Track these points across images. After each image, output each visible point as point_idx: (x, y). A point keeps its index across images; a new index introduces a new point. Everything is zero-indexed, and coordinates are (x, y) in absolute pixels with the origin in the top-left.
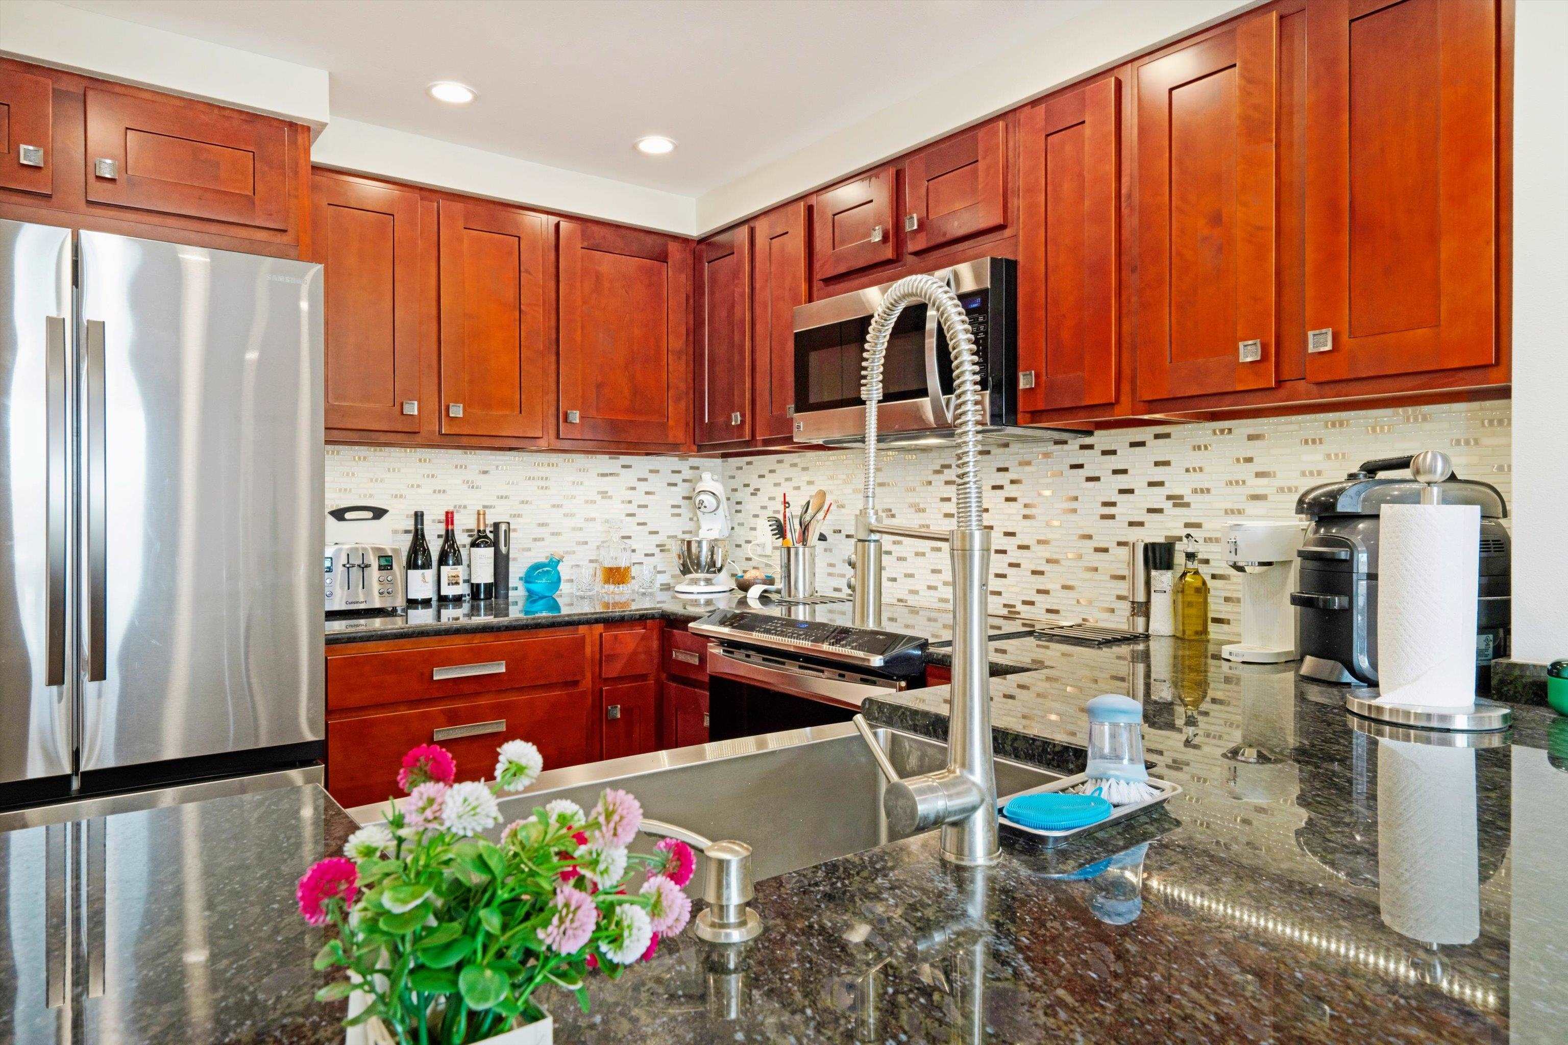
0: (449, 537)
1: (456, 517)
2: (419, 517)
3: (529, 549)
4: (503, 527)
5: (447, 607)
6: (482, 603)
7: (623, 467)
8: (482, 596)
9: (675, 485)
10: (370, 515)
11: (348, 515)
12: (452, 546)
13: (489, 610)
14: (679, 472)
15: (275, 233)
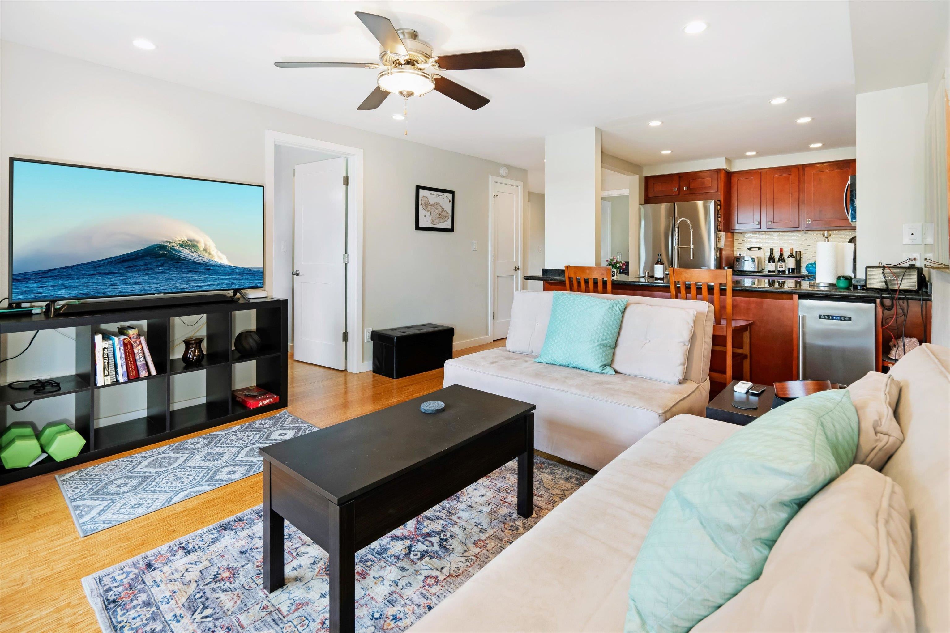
0: (781, 255)
1: (784, 249)
2: (772, 250)
4: (798, 252)
8: (791, 272)
10: (757, 249)
11: (752, 249)
12: (781, 258)
15: (716, 192)
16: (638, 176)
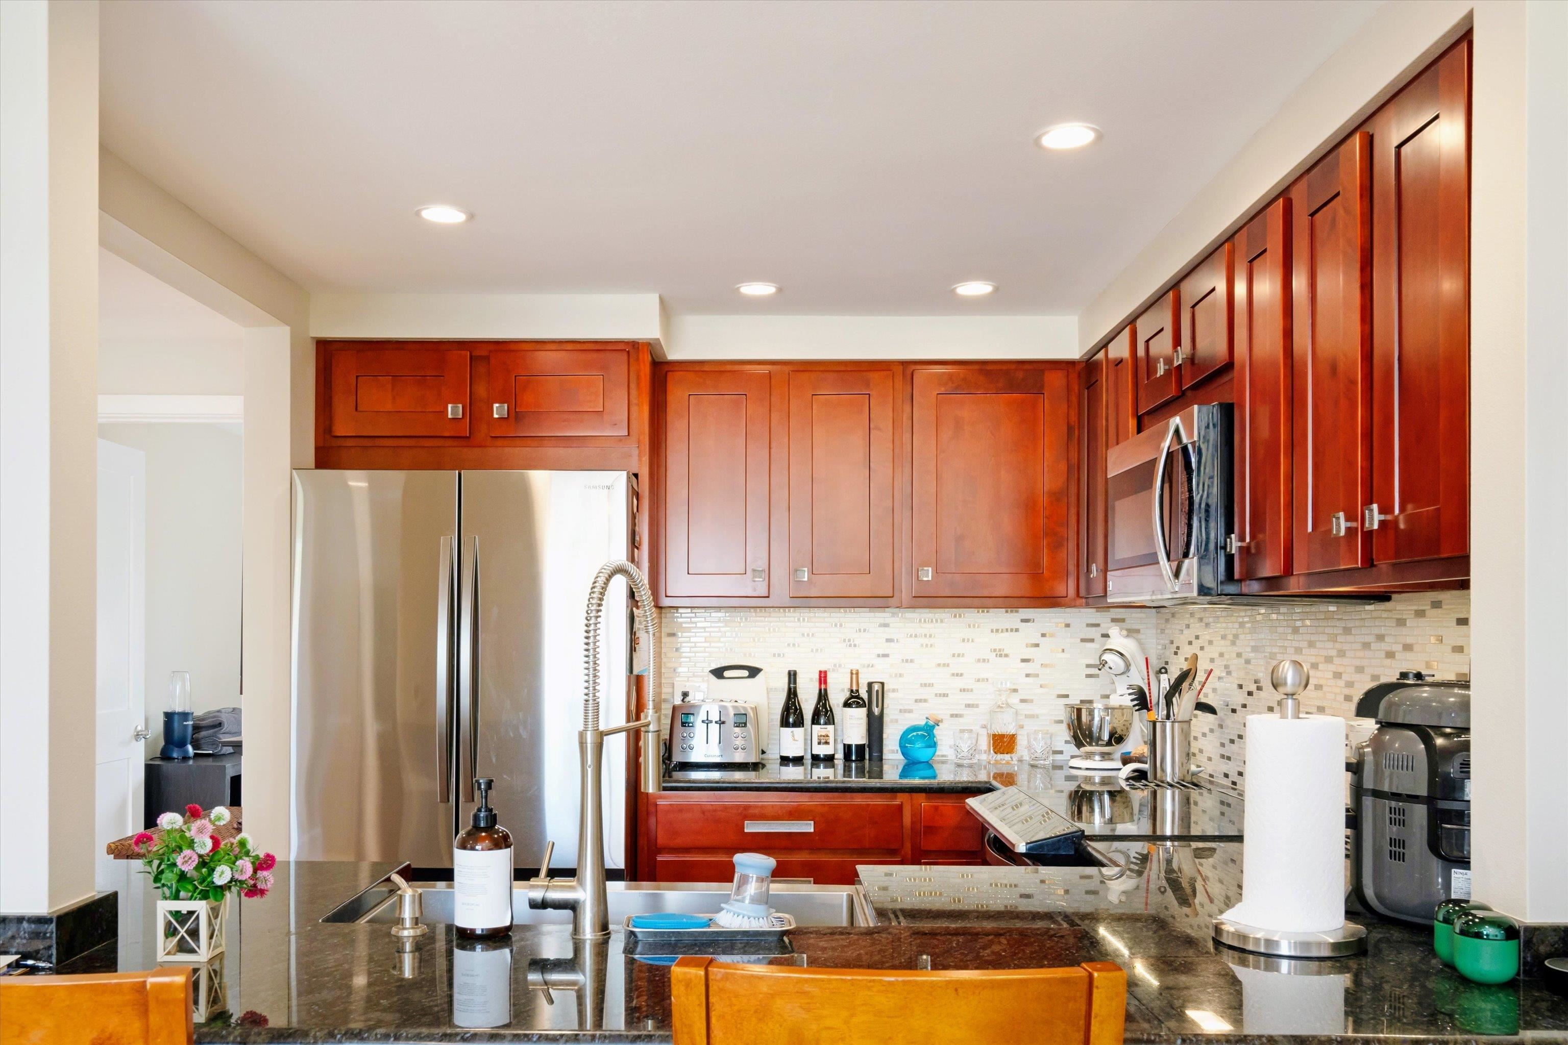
0: (823, 696)
1: (829, 676)
2: (792, 676)
3: (910, 711)
4: (876, 687)
5: (818, 767)
6: (854, 765)
7: (1023, 621)
8: (854, 758)
9: (1092, 640)
10: (745, 673)
11: (727, 674)
12: (824, 706)
13: (861, 772)
14: (1098, 625)
15: (620, 439)
16: (287, 329)
